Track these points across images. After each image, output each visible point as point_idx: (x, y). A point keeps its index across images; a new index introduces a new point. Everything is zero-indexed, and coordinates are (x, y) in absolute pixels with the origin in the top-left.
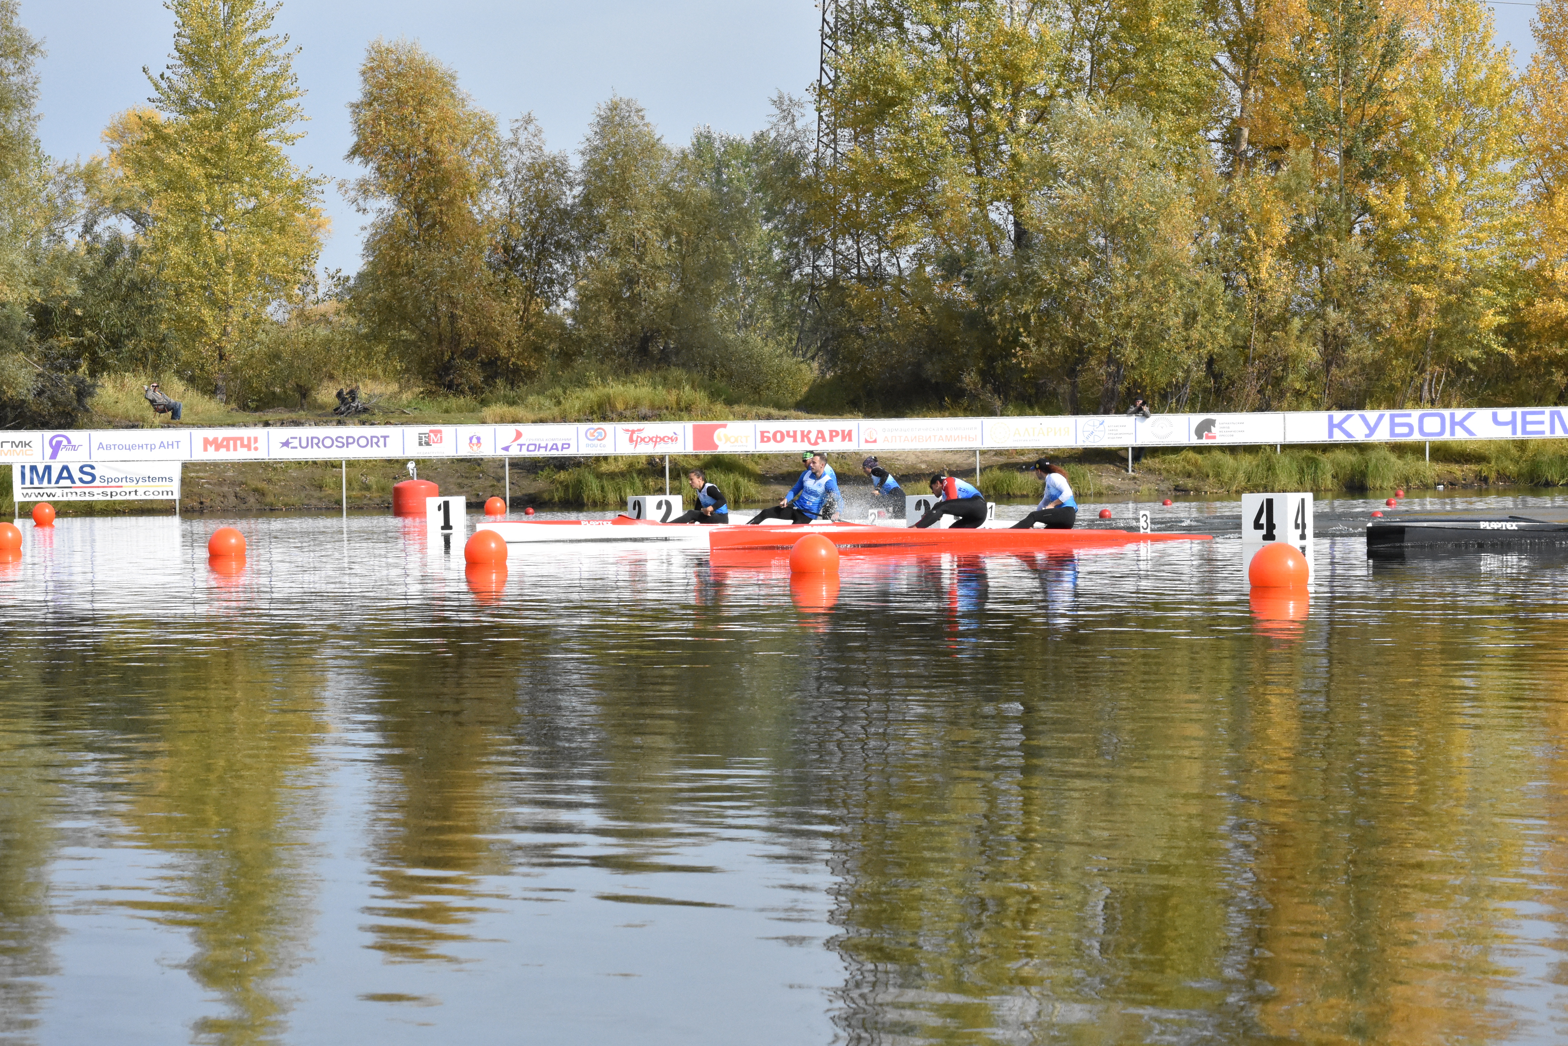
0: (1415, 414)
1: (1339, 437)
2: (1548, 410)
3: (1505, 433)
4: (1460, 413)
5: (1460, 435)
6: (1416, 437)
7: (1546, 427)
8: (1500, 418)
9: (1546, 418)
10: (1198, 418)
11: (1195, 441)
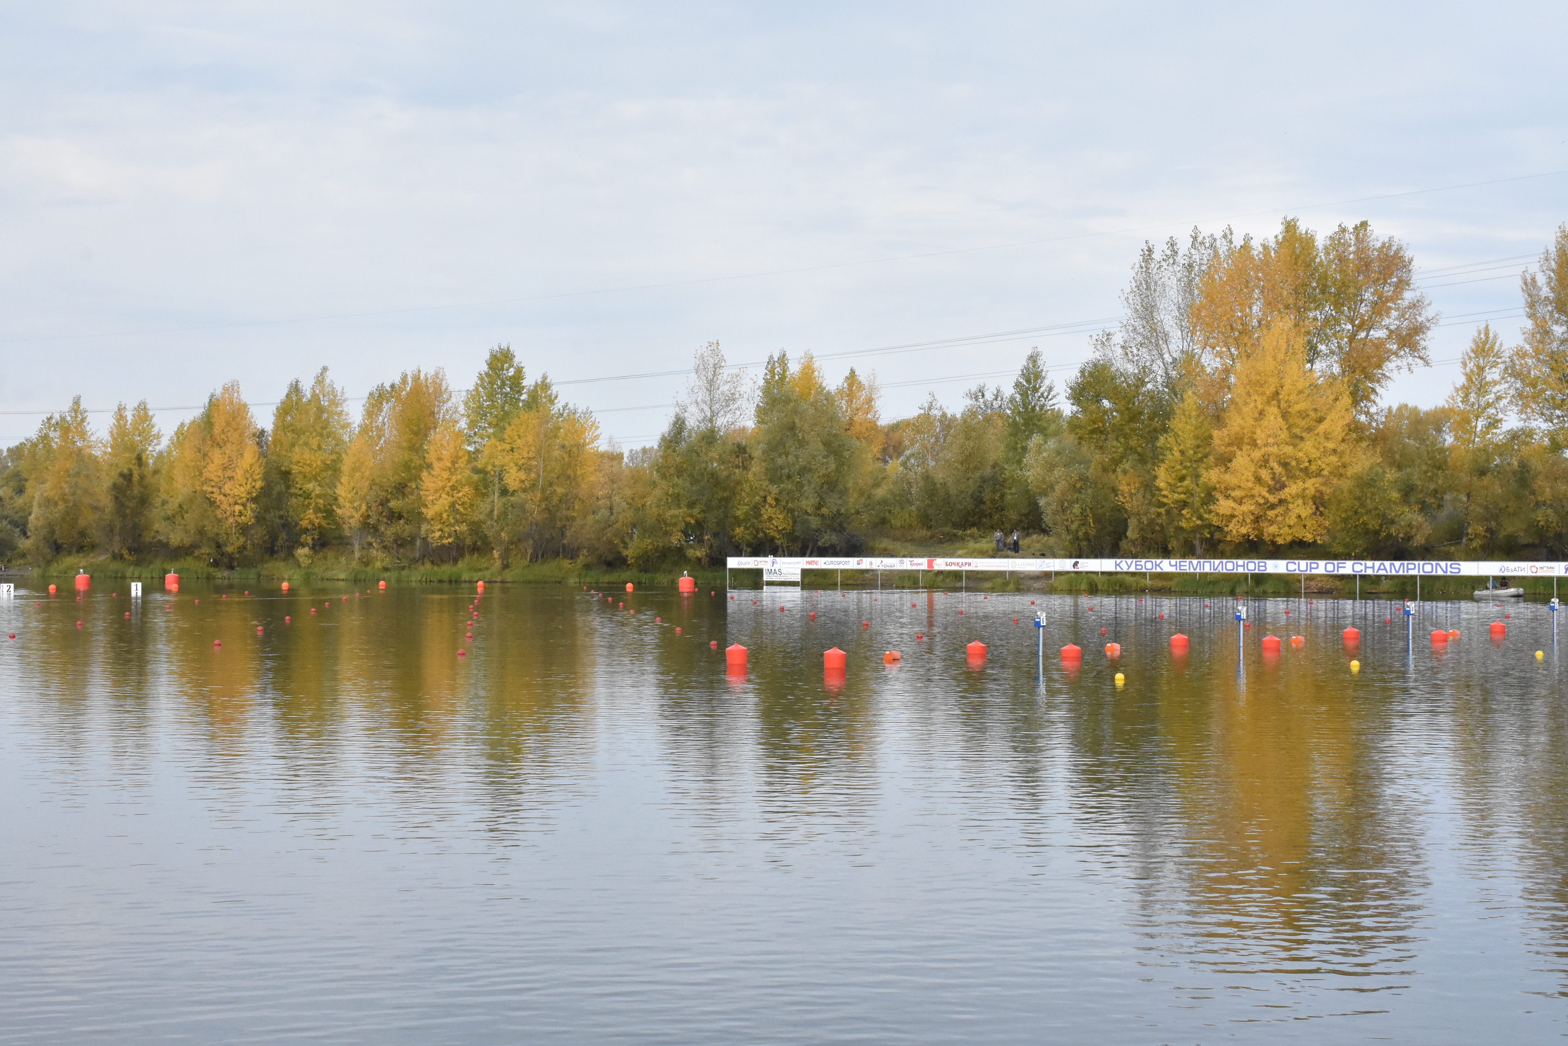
0: (1144, 561)
1: (1119, 569)
2: (1188, 561)
3: (1172, 570)
4: (1158, 561)
5: (1159, 570)
6: (1144, 570)
7: (1187, 568)
9: (1187, 564)
10: (1074, 561)
11: (1073, 569)
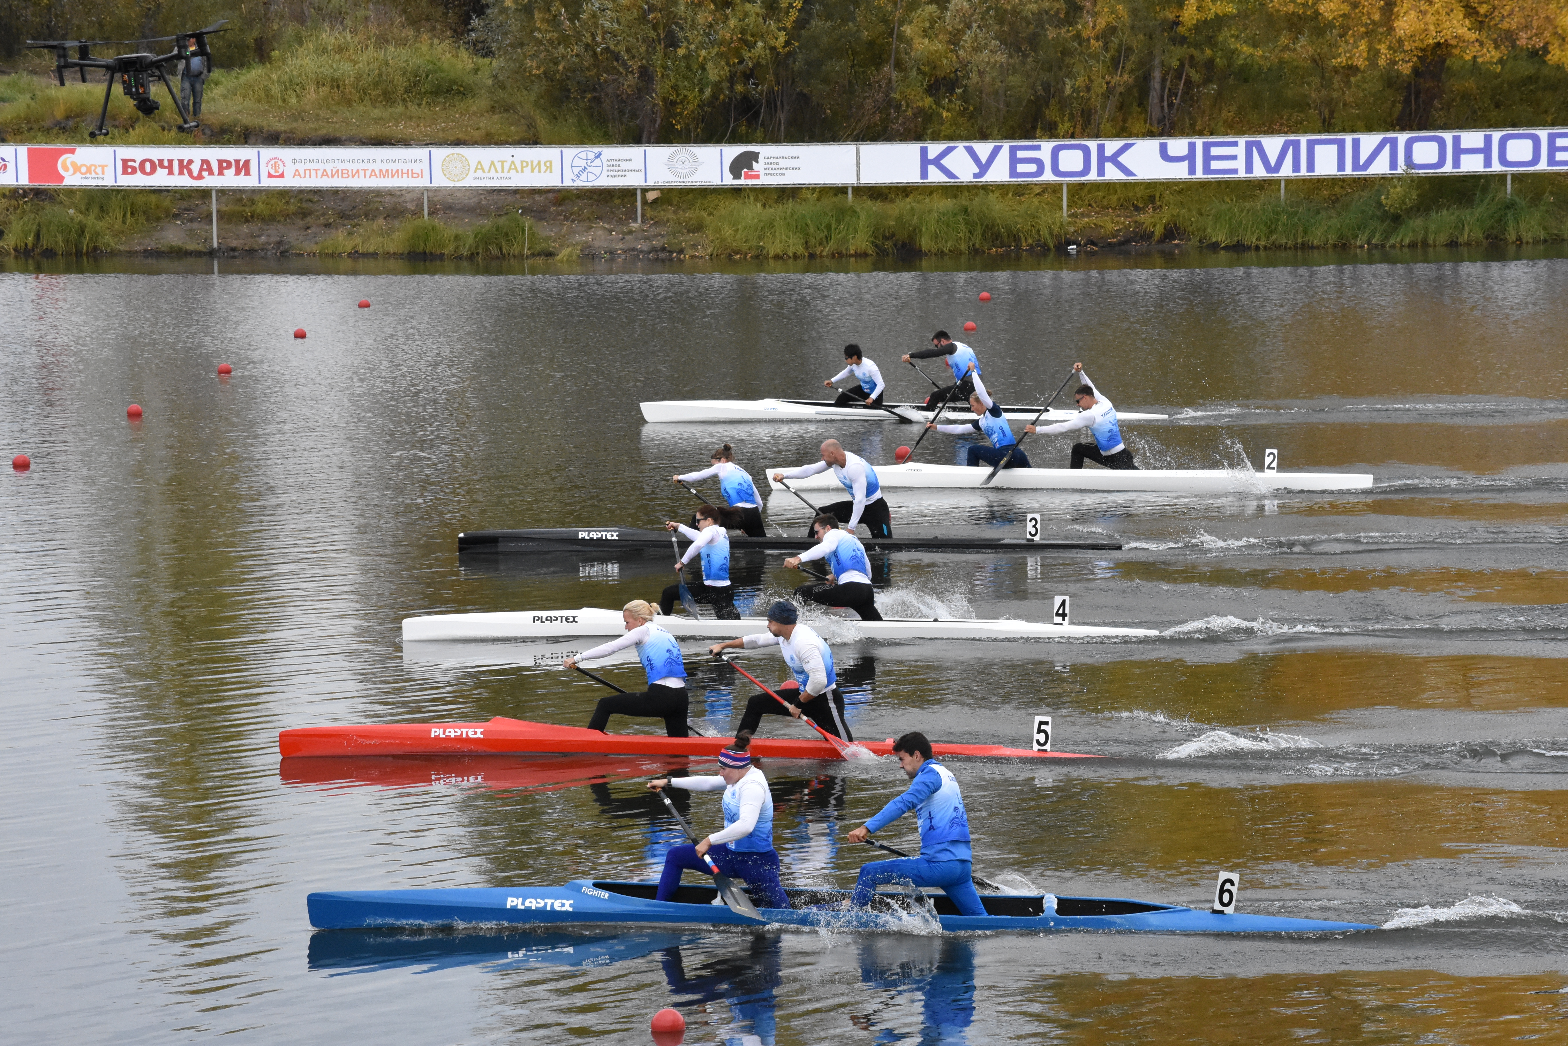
0: (1047, 147)
3: (1179, 172)
4: (1112, 146)
5: (1112, 174)
6: (1048, 176)
8: (1171, 152)
10: (733, 151)
11: (729, 180)
